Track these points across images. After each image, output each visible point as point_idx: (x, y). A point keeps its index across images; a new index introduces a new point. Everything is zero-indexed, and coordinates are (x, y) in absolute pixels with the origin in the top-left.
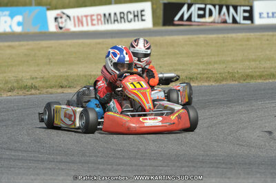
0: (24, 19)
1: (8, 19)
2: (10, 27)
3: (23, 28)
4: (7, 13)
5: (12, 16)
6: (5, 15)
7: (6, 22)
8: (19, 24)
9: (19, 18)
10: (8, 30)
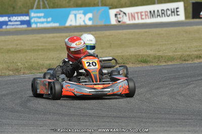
0: (93, 16)
1: (82, 16)
2: (84, 21)
3: (93, 22)
4: (82, 12)
5: (85, 14)
6: (80, 13)
7: (81, 18)
8: (90, 19)
9: (90, 15)
10: (82, 24)
